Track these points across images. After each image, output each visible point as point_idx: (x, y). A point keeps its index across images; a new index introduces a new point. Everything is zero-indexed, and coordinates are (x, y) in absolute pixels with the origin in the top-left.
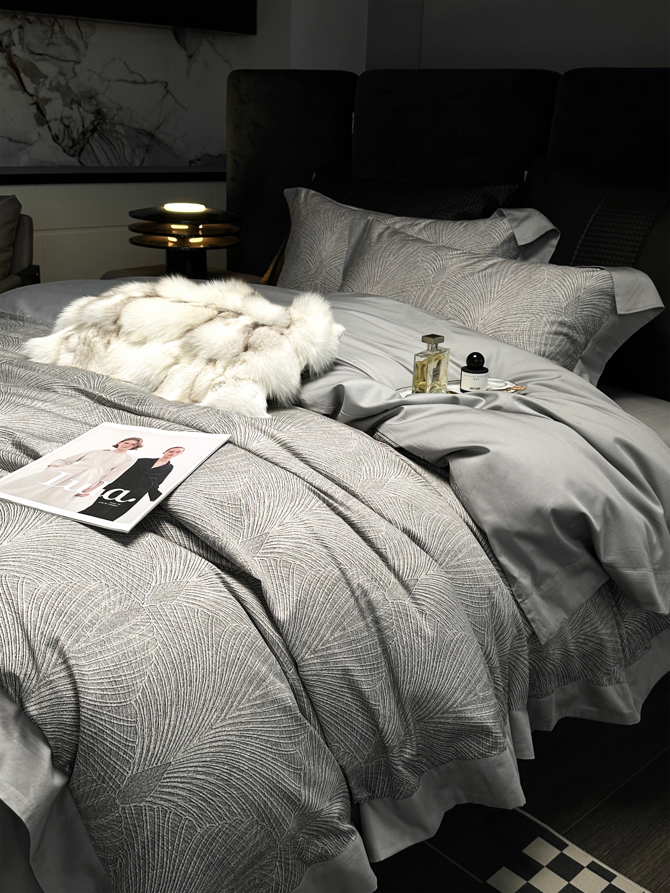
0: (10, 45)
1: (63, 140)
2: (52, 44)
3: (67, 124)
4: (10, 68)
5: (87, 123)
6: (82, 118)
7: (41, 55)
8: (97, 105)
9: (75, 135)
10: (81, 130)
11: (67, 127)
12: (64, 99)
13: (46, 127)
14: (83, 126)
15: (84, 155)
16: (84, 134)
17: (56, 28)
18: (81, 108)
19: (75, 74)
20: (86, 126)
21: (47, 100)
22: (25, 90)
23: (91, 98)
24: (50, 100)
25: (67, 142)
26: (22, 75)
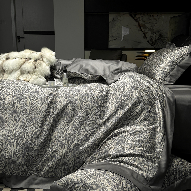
0: (139, 21)
1: (150, 42)
2: (150, 20)
3: (152, 38)
4: (138, 26)
5: (157, 38)
6: (156, 36)
7: (147, 22)
8: (160, 33)
9: (153, 41)
10: (155, 39)
11: (151, 39)
12: (151, 32)
13: (146, 39)
14: (156, 38)
15: (155, 45)
16: (156, 40)
17: (151, 16)
18: (156, 34)
19: (155, 26)
21: (147, 33)
22: (141, 30)
23: (159, 32)
24: (148, 32)
25: (151, 42)
26: (141, 27)
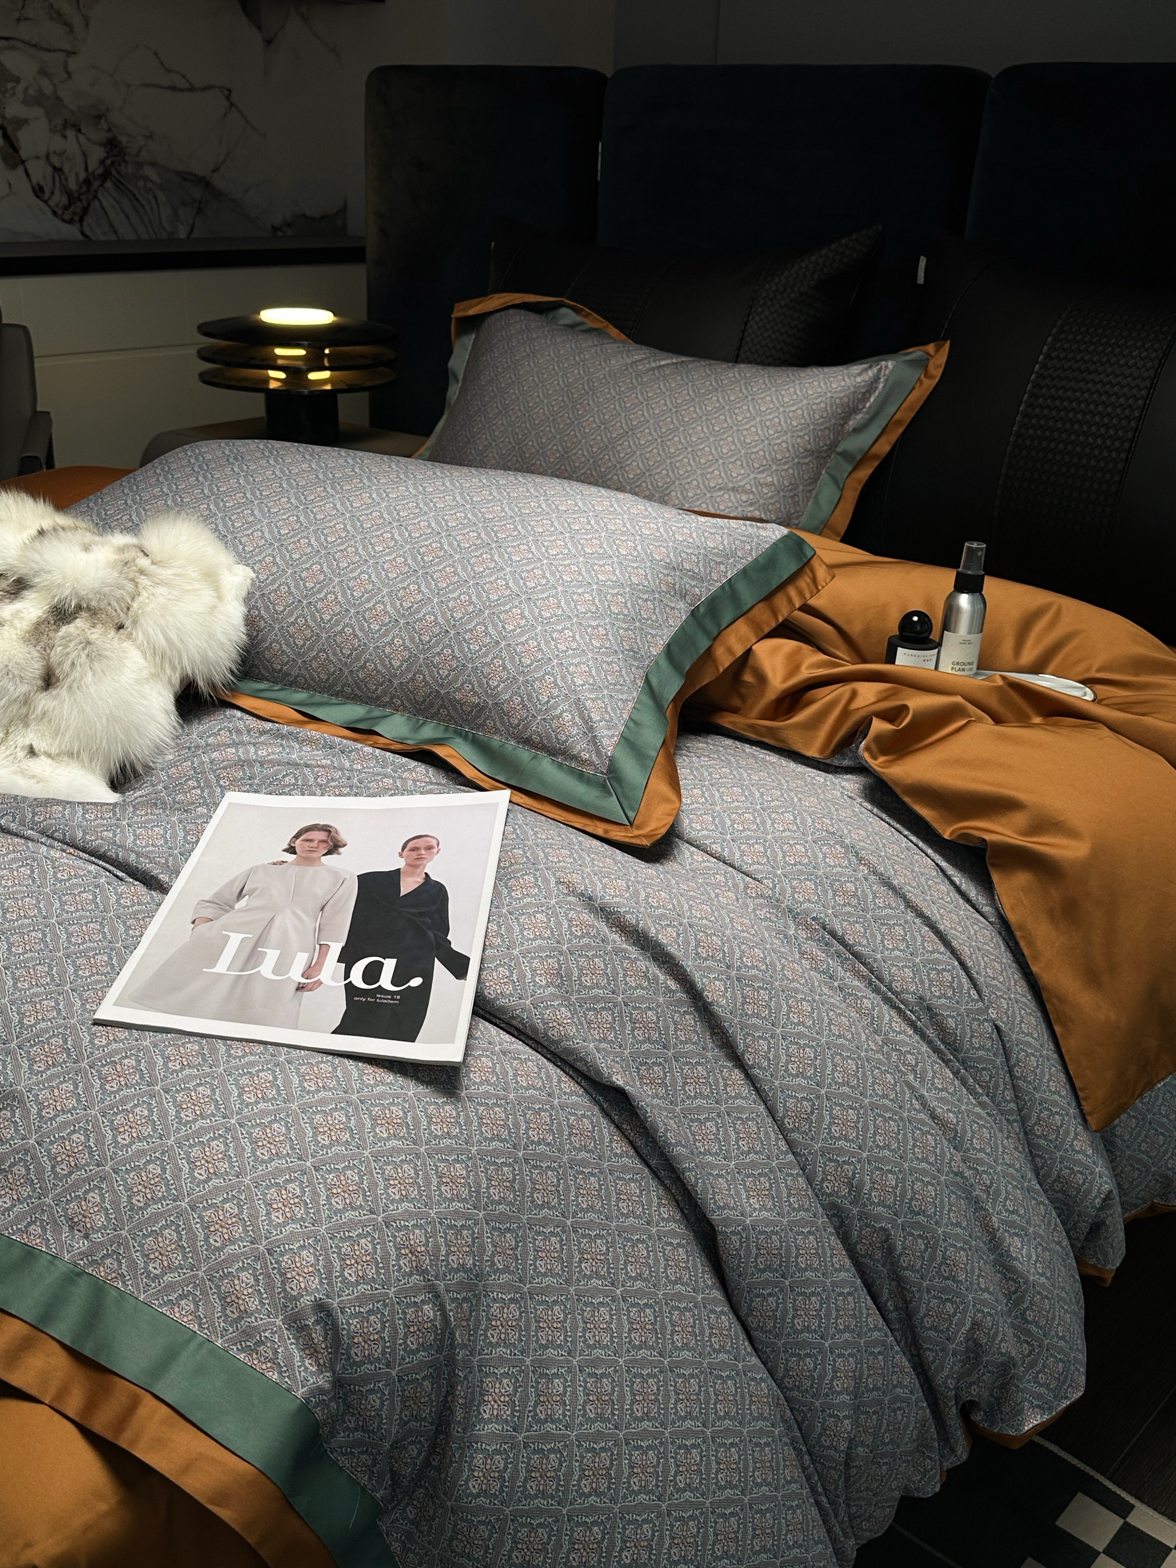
1: (52, 193)
2: (27, 19)
3: (57, 165)
5: (93, 164)
6: (83, 153)
7: (7, 39)
8: (109, 130)
9: (73, 186)
10: (83, 175)
11: (58, 170)
12: (50, 122)
13: (20, 169)
14: (86, 169)
15: (89, 220)
16: (87, 182)
18: (81, 137)
19: (69, 74)
20: (90, 170)
21: (21, 123)
23: (99, 117)
24: (26, 121)
25: (59, 198)
